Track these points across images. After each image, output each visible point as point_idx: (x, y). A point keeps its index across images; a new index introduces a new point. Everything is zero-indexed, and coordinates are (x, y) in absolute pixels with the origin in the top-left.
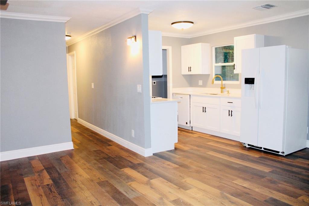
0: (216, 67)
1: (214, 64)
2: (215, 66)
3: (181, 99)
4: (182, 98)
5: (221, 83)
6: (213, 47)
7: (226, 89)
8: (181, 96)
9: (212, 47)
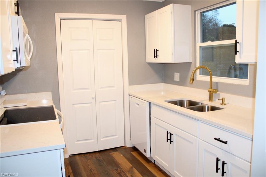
0: (202, 48)
1: (200, 44)
2: (200, 47)
3: (138, 106)
4: (138, 104)
5: (209, 80)
6: (197, 12)
7: (219, 94)
8: (138, 101)
9: (195, 11)
